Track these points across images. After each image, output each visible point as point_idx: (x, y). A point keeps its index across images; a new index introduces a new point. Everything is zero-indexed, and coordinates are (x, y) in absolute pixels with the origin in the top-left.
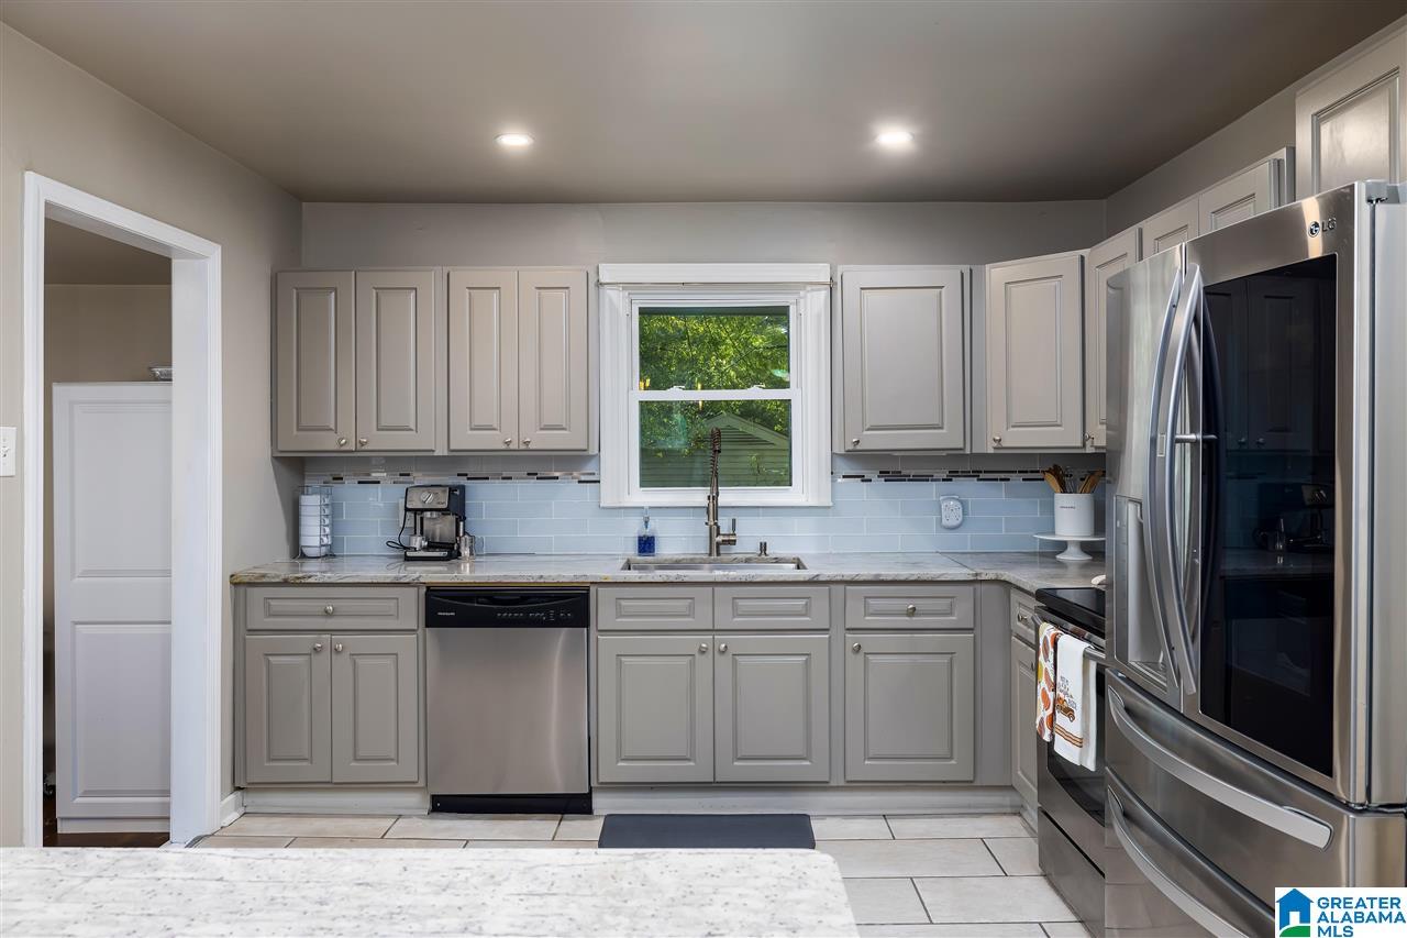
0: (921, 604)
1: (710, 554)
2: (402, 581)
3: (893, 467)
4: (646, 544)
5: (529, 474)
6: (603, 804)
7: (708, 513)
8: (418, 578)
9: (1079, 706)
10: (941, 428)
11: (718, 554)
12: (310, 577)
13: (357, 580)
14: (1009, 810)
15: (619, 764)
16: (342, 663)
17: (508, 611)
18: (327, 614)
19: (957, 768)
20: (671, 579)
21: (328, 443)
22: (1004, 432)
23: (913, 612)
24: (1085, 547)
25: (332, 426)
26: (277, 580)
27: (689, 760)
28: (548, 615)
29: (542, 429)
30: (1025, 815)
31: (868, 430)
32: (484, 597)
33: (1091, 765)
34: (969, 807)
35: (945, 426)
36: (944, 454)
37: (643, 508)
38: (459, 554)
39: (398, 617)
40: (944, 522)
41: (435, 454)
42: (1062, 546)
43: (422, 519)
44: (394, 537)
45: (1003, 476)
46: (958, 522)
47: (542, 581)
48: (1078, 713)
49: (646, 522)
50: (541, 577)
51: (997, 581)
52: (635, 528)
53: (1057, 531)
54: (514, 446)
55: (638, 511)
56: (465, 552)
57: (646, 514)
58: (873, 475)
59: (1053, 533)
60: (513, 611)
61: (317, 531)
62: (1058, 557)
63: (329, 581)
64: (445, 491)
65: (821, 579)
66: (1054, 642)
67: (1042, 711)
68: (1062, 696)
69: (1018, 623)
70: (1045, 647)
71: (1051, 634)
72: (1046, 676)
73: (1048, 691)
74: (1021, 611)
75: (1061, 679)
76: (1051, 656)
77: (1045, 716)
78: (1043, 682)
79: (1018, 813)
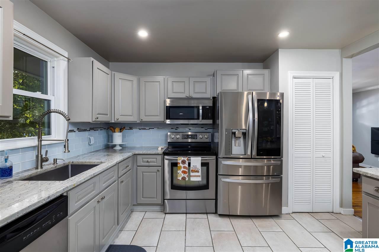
3: (80, 127)
10: (108, 115)
19: (130, 206)
22: (119, 117)
23: (127, 167)
30: (134, 211)
33: (201, 180)
40: (91, 143)
45: (97, 129)
49: (6, 159)
58: (76, 130)
66: (188, 160)
67: (183, 175)
68: (194, 169)
69: (142, 163)
70: (183, 162)
71: (186, 159)
72: (184, 167)
73: (186, 170)
74: (145, 160)
75: (193, 166)
76: (187, 163)
77: (186, 176)
78: (182, 169)
79: (132, 212)
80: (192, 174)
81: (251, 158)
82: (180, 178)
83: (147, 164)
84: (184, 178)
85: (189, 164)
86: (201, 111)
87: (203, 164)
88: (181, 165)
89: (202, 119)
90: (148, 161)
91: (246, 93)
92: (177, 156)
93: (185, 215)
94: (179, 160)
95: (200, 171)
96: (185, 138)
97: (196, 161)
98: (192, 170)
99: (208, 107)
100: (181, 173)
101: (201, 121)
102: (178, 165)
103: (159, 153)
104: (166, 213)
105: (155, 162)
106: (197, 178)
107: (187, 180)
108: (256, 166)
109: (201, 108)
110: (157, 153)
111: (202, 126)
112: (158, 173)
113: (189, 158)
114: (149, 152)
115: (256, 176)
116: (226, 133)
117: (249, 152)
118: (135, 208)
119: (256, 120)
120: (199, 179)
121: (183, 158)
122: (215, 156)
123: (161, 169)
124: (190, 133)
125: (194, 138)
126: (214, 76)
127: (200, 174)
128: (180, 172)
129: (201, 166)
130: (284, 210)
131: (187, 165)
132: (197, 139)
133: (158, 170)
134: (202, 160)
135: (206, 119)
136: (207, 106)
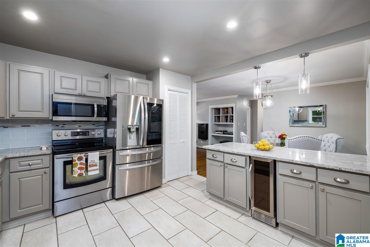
66: (85, 156)
67: (79, 172)
68: (92, 164)
69: (19, 168)
70: (80, 159)
71: (82, 155)
72: (81, 164)
73: (83, 166)
74: (23, 163)
75: (91, 161)
76: (84, 159)
77: (83, 172)
78: (79, 166)
80: (89, 169)
81: (143, 148)
82: (76, 175)
83: (28, 167)
84: (80, 175)
85: (87, 160)
86: (96, 109)
87: (101, 158)
88: (77, 162)
89: (97, 116)
90: (29, 164)
92: (73, 154)
93: (81, 210)
94: (75, 157)
95: (98, 165)
96: (75, 136)
97: (94, 156)
98: (89, 165)
99: (103, 106)
100: (77, 169)
101: (95, 118)
102: (73, 163)
103: (47, 153)
104: (56, 217)
105: (40, 164)
106: (94, 172)
107: (84, 175)
108: (141, 154)
109: (96, 106)
110: (43, 154)
111: (94, 123)
112: (44, 176)
113: (86, 154)
114: (30, 154)
115: (141, 162)
116: (123, 129)
117: (141, 144)
119: (147, 118)
120: (97, 172)
121: (79, 155)
122: (112, 149)
123: (49, 171)
124: (79, 130)
125: (86, 135)
126: (108, 78)
127: (98, 167)
128: (75, 169)
129: (99, 160)
130: (164, 181)
131: (84, 161)
132: (89, 135)
133: (45, 172)
134: (100, 154)
135: (101, 116)
136: (101, 105)
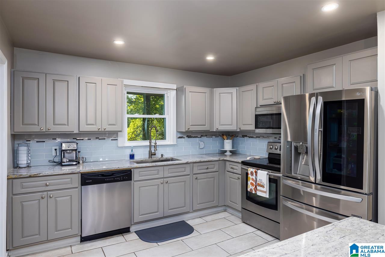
0: (209, 167)
1: (149, 158)
2: (74, 172)
3: (189, 135)
4: (132, 157)
5: (96, 138)
6: (133, 229)
7: (155, 147)
8: (80, 171)
9: (266, 185)
10: (205, 125)
11: (151, 158)
12: (40, 174)
13: (58, 174)
14: (223, 211)
15: (140, 217)
16: (51, 201)
17: (109, 178)
18: (47, 185)
19: (215, 203)
20: (154, 165)
21: (36, 129)
22: (219, 126)
23: (208, 168)
24: (231, 151)
25: (37, 123)
26: (27, 176)
27: (157, 212)
28: (120, 178)
29: (109, 125)
30: (227, 211)
31: (191, 126)
32: (101, 175)
33: (268, 197)
34: (216, 211)
35: (206, 125)
36: (203, 131)
37: (131, 146)
38: (79, 163)
39: (72, 184)
40: (201, 147)
41: (74, 132)
42: (226, 151)
43: (64, 153)
44: (52, 159)
45: (211, 136)
46: (203, 147)
47: (119, 169)
48: (265, 186)
49: (132, 151)
50: (119, 167)
51: (223, 160)
52: (128, 152)
53: (225, 148)
54: (100, 130)
55: (130, 147)
56: (81, 162)
57: (132, 148)
58: (185, 136)
59: (224, 148)
60: (110, 178)
61: (26, 158)
62: (225, 154)
63: (47, 175)
64: (75, 144)
65: (189, 162)
66: (255, 172)
67: (251, 187)
68: (260, 183)
69: (229, 169)
70: (252, 174)
71: (253, 170)
72: (252, 179)
73: (254, 183)
74: (231, 166)
75: (259, 179)
76: (254, 175)
77: (253, 188)
78: (251, 181)
79: (225, 211)
80: (258, 188)
81: (315, 183)
82: (249, 189)
83: (232, 170)
84: (251, 190)
87: (271, 180)
88: (250, 176)
91: (307, 95)
92: (248, 167)
93: (256, 230)
94: (249, 171)
97: (264, 175)
98: (258, 184)
100: (250, 185)
102: (248, 176)
104: (244, 222)
105: (237, 170)
107: (254, 193)
110: (238, 162)
113: (256, 170)
116: (287, 147)
118: (228, 209)
121: (251, 170)
123: (241, 178)
127: (267, 190)
128: (249, 183)
131: (254, 178)
133: (238, 178)
134: (269, 174)
